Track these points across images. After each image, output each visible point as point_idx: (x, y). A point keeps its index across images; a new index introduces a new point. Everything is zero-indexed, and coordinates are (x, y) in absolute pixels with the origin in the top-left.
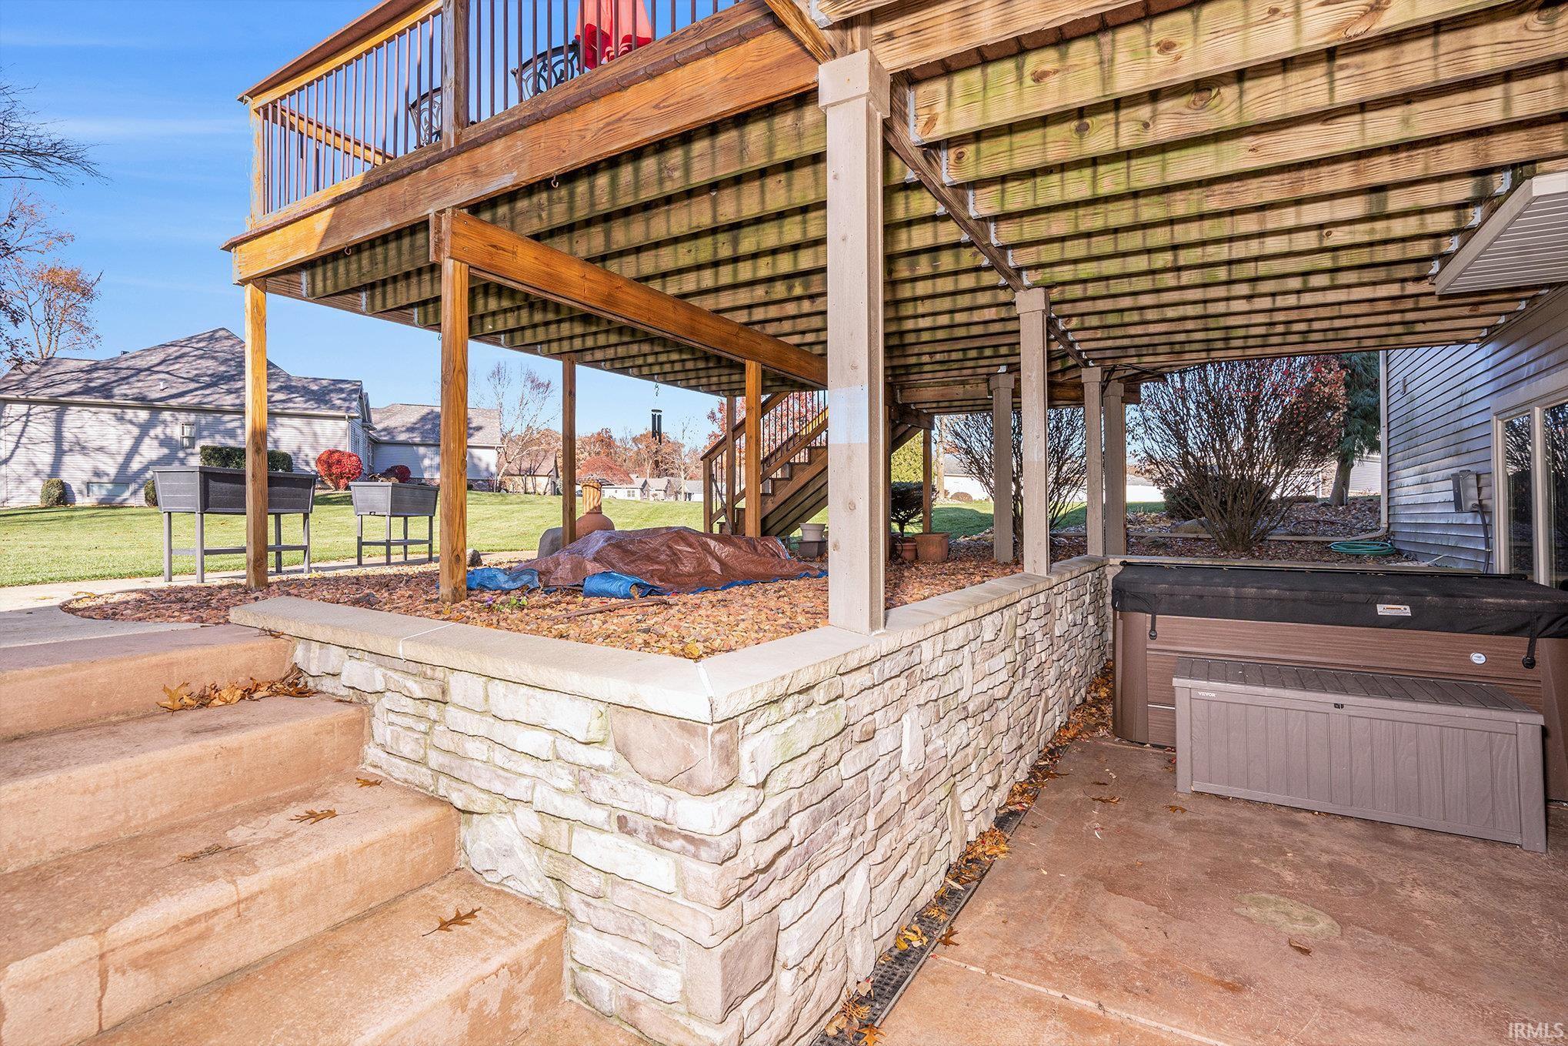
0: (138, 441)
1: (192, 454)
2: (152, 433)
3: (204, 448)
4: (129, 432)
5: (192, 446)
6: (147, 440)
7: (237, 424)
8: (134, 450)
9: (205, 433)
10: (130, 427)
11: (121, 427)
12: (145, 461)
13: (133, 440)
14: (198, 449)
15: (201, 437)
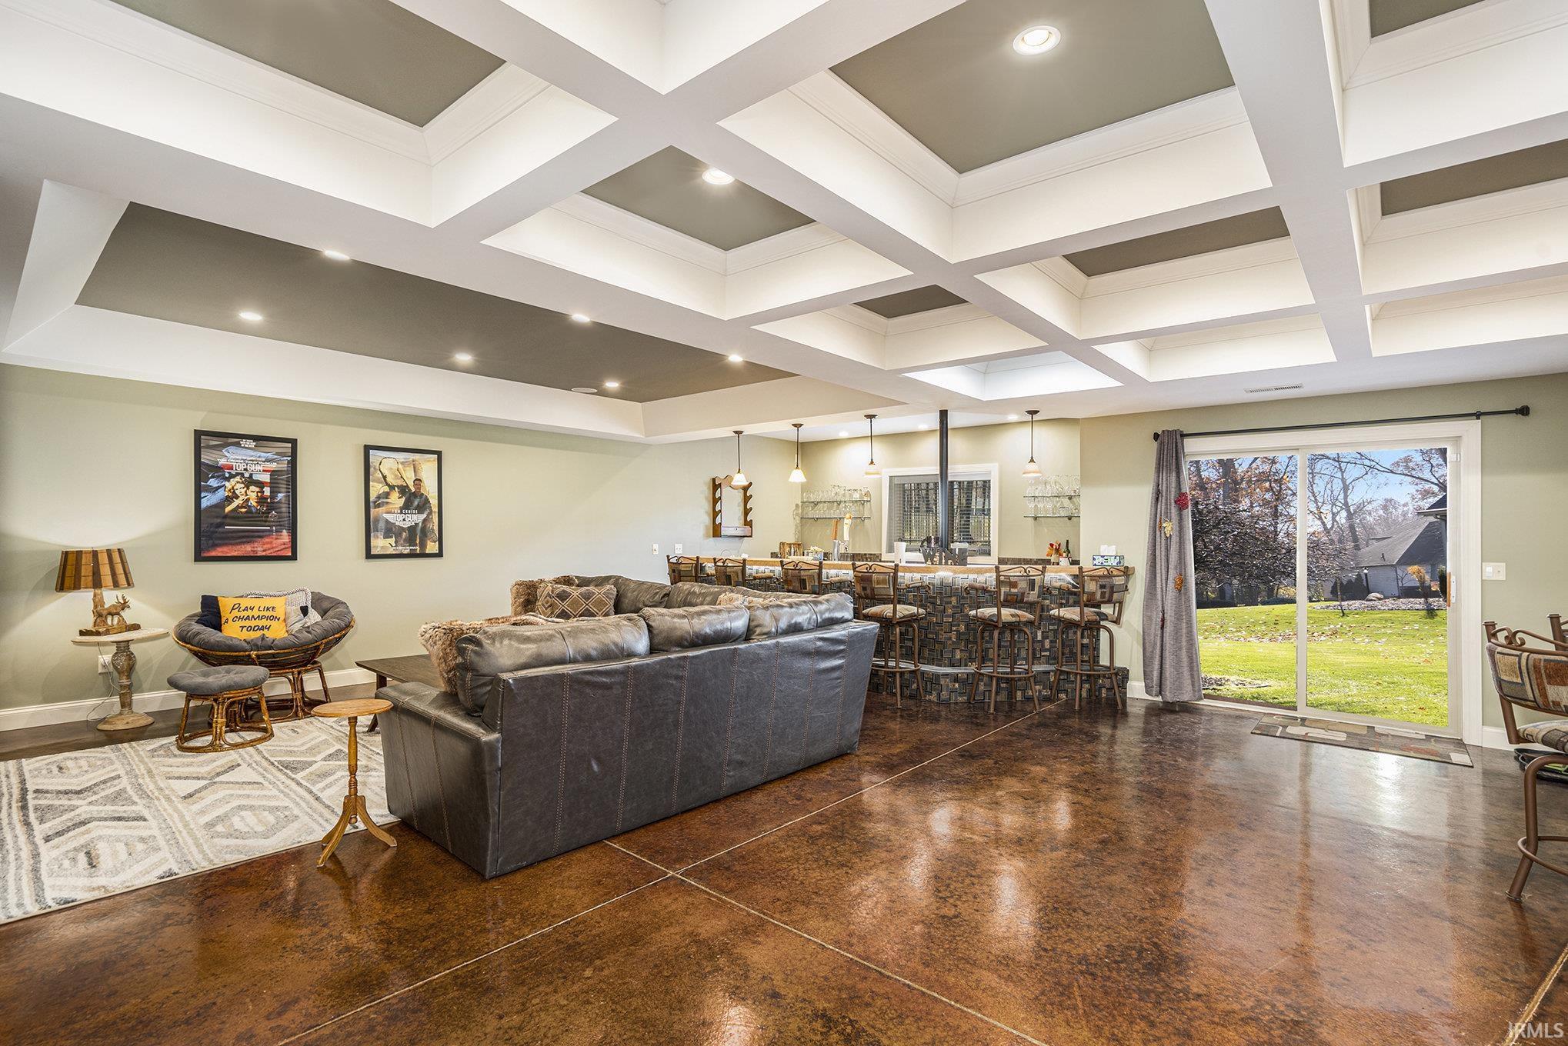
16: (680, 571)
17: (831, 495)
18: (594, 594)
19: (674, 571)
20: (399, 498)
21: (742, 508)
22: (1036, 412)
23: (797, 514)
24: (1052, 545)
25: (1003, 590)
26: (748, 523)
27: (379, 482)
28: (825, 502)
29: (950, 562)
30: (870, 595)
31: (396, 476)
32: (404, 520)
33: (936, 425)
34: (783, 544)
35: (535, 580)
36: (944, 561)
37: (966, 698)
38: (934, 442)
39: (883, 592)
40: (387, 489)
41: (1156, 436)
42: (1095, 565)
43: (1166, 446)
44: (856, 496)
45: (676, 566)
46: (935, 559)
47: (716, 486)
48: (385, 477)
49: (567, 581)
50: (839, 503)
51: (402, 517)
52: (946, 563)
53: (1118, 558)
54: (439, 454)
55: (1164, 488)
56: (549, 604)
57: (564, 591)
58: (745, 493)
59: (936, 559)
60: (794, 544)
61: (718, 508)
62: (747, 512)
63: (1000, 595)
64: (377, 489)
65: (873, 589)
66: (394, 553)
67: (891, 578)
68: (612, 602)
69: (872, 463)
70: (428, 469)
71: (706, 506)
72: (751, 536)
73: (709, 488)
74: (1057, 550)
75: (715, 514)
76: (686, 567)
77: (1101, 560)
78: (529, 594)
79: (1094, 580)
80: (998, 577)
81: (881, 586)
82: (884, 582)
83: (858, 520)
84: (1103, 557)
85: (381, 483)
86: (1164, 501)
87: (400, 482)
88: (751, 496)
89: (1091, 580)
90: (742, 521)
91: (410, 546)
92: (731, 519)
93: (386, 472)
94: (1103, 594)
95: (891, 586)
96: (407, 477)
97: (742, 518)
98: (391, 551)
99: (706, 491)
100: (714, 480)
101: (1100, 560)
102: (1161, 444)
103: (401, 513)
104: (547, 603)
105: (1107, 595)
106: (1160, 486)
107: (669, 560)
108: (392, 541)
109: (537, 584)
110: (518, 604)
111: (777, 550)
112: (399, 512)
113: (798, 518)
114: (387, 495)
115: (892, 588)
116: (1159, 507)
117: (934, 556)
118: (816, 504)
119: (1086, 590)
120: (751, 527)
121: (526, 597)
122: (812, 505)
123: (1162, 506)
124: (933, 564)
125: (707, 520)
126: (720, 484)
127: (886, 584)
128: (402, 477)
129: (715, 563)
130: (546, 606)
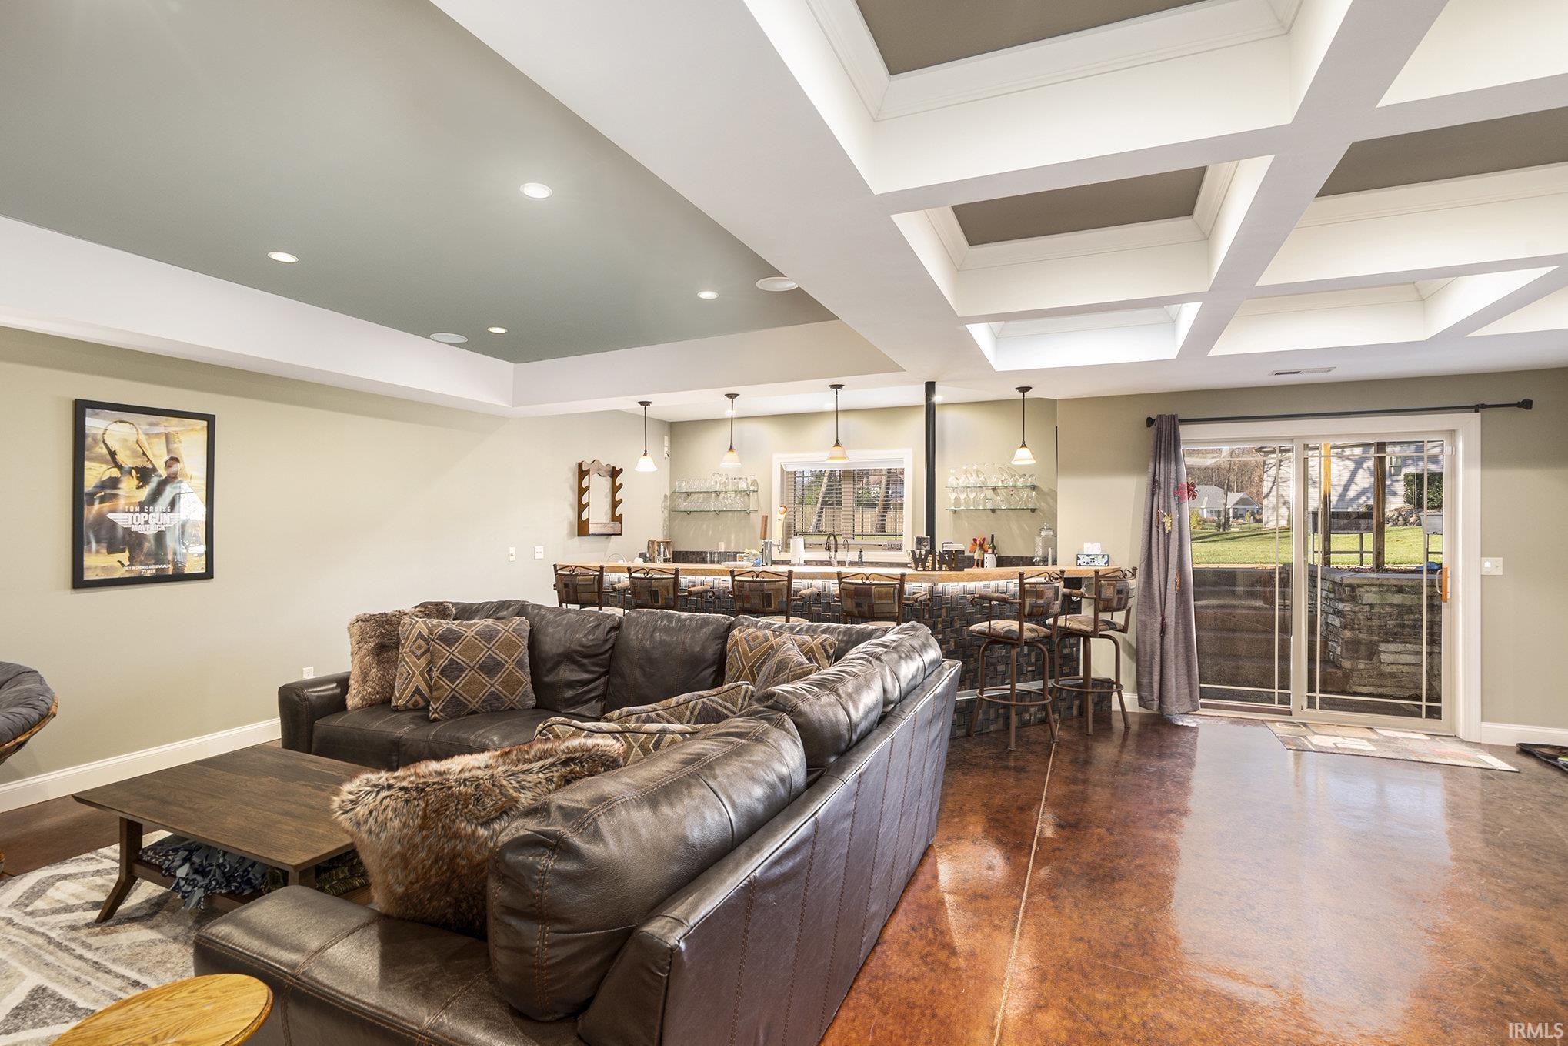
0: (1354, 473)
1: (1397, 481)
2: (1365, 465)
3: (1407, 476)
4: (1347, 467)
5: (1398, 473)
6: (1361, 472)
7: (1438, 450)
8: (1351, 480)
9: (1410, 461)
10: (1348, 462)
11: (1341, 463)
12: (1359, 489)
13: (1350, 473)
14: (1402, 477)
15: (1406, 466)
16: (575, 587)
17: (710, 484)
18: (499, 632)
19: (566, 586)
20: (139, 487)
21: (609, 500)
22: (1028, 389)
23: (665, 507)
24: (975, 540)
25: (1028, 601)
26: (617, 519)
27: (100, 459)
28: (700, 493)
29: (944, 566)
30: (867, 613)
31: (134, 452)
32: (147, 522)
33: (920, 399)
34: (651, 542)
35: (389, 611)
36: (937, 566)
37: (964, 731)
38: (920, 420)
39: (886, 609)
40: (115, 473)
41: (1150, 422)
42: (1080, 565)
43: (1164, 433)
44: (743, 486)
45: (570, 578)
46: (927, 564)
47: (582, 473)
48: (113, 454)
49: (439, 610)
50: (718, 493)
51: (142, 517)
52: (940, 569)
53: (1106, 557)
54: (210, 420)
55: (1162, 479)
56: (422, 650)
57: (449, 630)
58: (613, 482)
59: (929, 564)
60: (663, 542)
61: (584, 501)
62: (615, 505)
63: (1024, 607)
64: (95, 473)
65: (871, 606)
66: (127, 576)
67: (896, 591)
68: (526, 642)
69: (837, 444)
70: (191, 441)
71: (572, 498)
72: (621, 534)
73: (574, 475)
74: (981, 546)
75: (581, 507)
76: (587, 580)
77: (1087, 559)
78: (383, 636)
79: (1111, 585)
80: (1022, 584)
81: (884, 601)
82: (887, 595)
83: (743, 513)
84: (1088, 556)
85: (106, 462)
86: (1162, 493)
87: (140, 462)
88: (621, 485)
89: (1108, 585)
90: (609, 516)
91: (155, 564)
92: (598, 514)
93: (114, 445)
94: (1120, 599)
95: (896, 601)
96: (154, 456)
97: (609, 512)
98: (120, 573)
99: (571, 478)
100: (580, 465)
101: (1083, 560)
102: (1159, 430)
103: (142, 511)
104: (419, 647)
105: (1123, 602)
106: (1157, 477)
107: (556, 571)
108: (124, 557)
109: (394, 619)
110: (364, 651)
111: (644, 550)
112: (138, 509)
113: (666, 512)
114: (114, 483)
115: (897, 603)
116: (1155, 499)
117: (926, 560)
118: (688, 494)
119: (1102, 597)
120: (621, 523)
121: (379, 640)
122: (684, 495)
123: (1160, 500)
124: (924, 570)
125: (571, 515)
126: (588, 470)
127: (890, 599)
128: (144, 454)
129: (630, 574)
130: (419, 653)
